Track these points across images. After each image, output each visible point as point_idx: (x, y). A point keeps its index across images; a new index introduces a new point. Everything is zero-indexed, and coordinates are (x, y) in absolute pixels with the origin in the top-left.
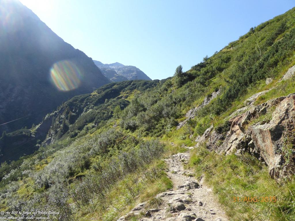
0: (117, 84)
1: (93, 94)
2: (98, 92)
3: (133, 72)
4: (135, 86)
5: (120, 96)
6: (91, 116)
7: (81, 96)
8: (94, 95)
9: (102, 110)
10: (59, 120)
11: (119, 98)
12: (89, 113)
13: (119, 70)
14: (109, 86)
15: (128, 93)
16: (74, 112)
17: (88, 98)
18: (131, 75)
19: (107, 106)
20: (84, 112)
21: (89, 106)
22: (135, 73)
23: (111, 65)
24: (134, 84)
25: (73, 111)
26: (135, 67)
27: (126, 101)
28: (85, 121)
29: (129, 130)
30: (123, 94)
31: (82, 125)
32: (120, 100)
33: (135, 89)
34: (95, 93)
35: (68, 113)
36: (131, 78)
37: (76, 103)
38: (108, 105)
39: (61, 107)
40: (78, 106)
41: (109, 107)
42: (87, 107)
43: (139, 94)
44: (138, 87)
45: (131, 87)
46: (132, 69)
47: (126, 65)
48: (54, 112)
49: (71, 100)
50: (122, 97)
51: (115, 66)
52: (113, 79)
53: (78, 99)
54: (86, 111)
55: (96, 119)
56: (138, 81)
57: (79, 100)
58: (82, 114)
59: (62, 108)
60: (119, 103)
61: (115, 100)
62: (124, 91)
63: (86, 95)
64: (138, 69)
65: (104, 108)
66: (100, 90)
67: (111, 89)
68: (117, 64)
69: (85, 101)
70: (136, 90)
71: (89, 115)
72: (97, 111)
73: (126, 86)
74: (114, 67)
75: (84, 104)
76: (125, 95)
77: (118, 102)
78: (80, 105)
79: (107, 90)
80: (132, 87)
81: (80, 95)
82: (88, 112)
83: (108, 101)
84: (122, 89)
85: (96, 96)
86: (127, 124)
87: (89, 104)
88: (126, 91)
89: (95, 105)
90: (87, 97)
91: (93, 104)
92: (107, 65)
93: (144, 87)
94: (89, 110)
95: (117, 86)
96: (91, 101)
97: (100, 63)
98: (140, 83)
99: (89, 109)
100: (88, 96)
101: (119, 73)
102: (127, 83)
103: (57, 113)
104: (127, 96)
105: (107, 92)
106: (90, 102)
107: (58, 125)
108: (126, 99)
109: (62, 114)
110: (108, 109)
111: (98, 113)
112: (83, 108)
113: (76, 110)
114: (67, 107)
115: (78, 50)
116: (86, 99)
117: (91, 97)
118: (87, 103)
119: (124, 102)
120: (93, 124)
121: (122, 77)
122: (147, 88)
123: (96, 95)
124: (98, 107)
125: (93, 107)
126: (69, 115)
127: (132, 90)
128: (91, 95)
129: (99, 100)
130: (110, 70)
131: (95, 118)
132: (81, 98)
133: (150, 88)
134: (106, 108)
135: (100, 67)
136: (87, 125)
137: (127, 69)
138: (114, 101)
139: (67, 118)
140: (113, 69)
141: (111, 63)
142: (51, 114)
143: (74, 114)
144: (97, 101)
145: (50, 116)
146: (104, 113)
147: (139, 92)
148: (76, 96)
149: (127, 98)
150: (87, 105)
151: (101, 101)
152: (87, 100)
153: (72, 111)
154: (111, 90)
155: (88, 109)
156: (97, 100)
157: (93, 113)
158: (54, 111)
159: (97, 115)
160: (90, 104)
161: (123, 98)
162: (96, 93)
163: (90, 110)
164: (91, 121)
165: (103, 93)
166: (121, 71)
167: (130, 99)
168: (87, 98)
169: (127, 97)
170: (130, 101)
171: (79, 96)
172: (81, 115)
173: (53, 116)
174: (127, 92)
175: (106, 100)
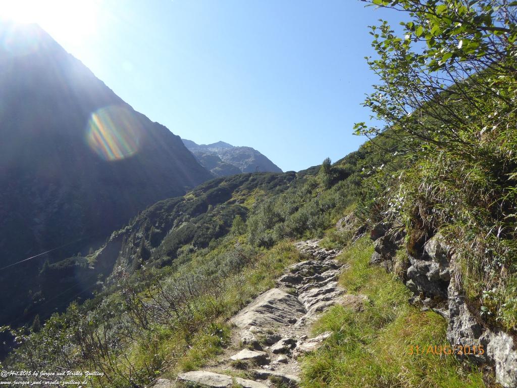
0: (225, 180)
1: (187, 197)
2: (195, 194)
3: (249, 157)
4: (255, 182)
5: (232, 199)
6: (186, 233)
7: (168, 201)
8: (189, 200)
9: (204, 223)
10: (134, 241)
11: (230, 203)
12: (183, 228)
13: (224, 154)
14: (212, 184)
15: (244, 195)
16: (157, 228)
17: (180, 204)
18: (246, 163)
19: (212, 217)
20: (174, 227)
21: (182, 218)
22: (251, 159)
23: (210, 146)
24: (253, 180)
25: (157, 225)
26: (251, 149)
27: (242, 207)
28: (178, 242)
29: (262, 248)
30: (236, 196)
31: (173, 248)
32: (232, 207)
33: (256, 187)
34: (189, 195)
35: (147, 229)
36: (245, 167)
37: (160, 213)
38: (214, 215)
39: (137, 219)
40: (165, 217)
41: (214, 219)
42: (179, 219)
43: (262, 195)
44: (262, 184)
45: (250, 184)
46: (247, 153)
47: (236, 146)
48: (124, 229)
49: (151, 208)
50: (234, 202)
51: (218, 148)
52: (215, 171)
53: (164, 206)
54: (177, 226)
55: (195, 238)
56: (261, 174)
57: (166, 207)
58: (171, 231)
59: (138, 222)
60: (231, 210)
61: (224, 206)
62: (237, 192)
63: (176, 199)
64: (257, 152)
65: (207, 219)
66: (199, 190)
67: (216, 188)
68: (221, 144)
69: (175, 210)
70: (257, 189)
71: (184, 233)
72: (196, 225)
73: (241, 183)
74: (216, 150)
75: (173, 213)
76: (240, 197)
77: (228, 210)
78: (167, 216)
79: (211, 190)
80: (252, 184)
82: (181, 227)
83: (212, 209)
84: (234, 187)
85: (193, 201)
86: (260, 239)
87: (182, 214)
88: (242, 191)
89: (193, 214)
90: (177, 203)
91: (189, 214)
92: (204, 146)
93: (271, 183)
94: (181, 224)
95: (225, 183)
96: (185, 209)
97: (192, 143)
98: (264, 178)
99: (182, 222)
100: (179, 201)
101: (225, 159)
102: (243, 178)
103: (129, 230)
104: (244, 200)
105: (211, 194)
106: (183, 211)
107: (132, 248)
108: (242, 205)
109: (138, 231)
110: (214, 222)
111: (199, 227)
112: (173, 220)
113: (161, 223)
114: (146, 219)
115: (157, 124)
116: (176, 207)
117: (184, 202)
118: (178, 212)
119: (239, 210)
120: (192, 247)
121: (230, 166)
122: (275, 186)
123: (192, 199)
124: (197, 218)
125: (189, 218)
126: (150, 232)
127: (250, 189)
128: (184, 199)
129: (198, 206)
130: (209, 154)
131: (193, 237)
132: (167, 205)
133: (280, 185)
134: (211, 220)
135: (192, 150)
136: (181, 247)
137: (237, 152)
138: (223, 208)
139: (147, 238)
140: (215, 153)
141: (211, 143)
142: (120, 232)
143: (158, 231)
144: (195, 209)
145: (119, 235)
146: (208, 229)
147: (262, 192)
148: (159, 202)
149: (243, 203)
150: (179, 216)
151: (201, 209)
152: (178, 207)
153: (154, 226)
154: (216, 190)
155: (180, 222)
156: (194, 206)
157: (189, 228)
158: (125, 227)
159: (196, 232)
160: (184, 214)
161: (237, 203)
162: (191, 195)
163: (184, 224)
164: (187, 241)
165: (204, 196)
166: (229, 156)
167: (248, 204)
168: (178, 204)
169: (242, 201)
170: (249, 207)
171: (164, 201)
172: (169, 232)
173: (122, 234)
174: (242, 193)
175: (210, 207)
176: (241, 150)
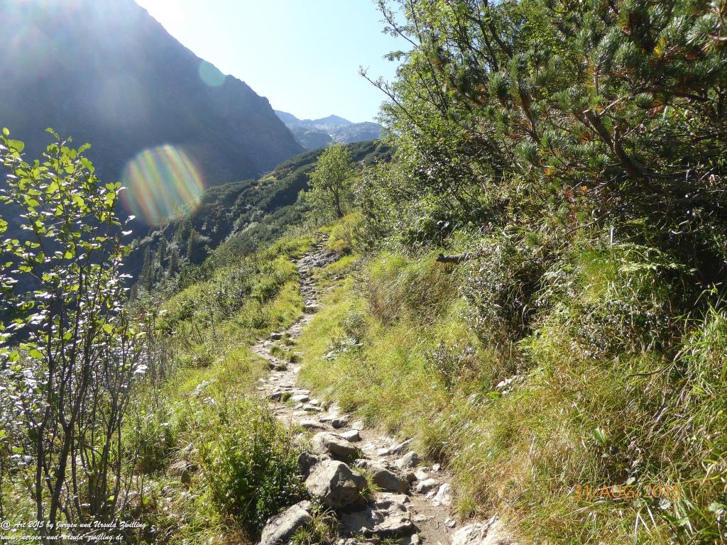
1: (263, 180)
2: (278, 174)
7: (228, 187)
8: (265, 184)
10: (162, 258)
12: (246, 233)
13: (339, 132)
16: (204, 233)
17: (247, 192)
19: (303, 211)
20: (235, 233)
21: (250, 215)
23: (317, 121)
25: (204, 228)
34: (268, 178)
35: (186, 236)
37: (211, 207)
40: (218, 214)
42: (243, 218)
48: (150, 236)
51: (328, 125)
54: (241, 229)
58: (228, 239)
65: (292, 215)
66: (285, 167)
68: (333, 118)
69: (238, 201)
72: (270, 227)
74: (325, 127)
78: (223, 212)
81: (227, 184)
82: (245, 231)
85: (272, 186)
87: (250, 209)
89: (269, 209)
90: (244, 189)
91: (262, 209)
94: (248, 226)
96: (255, 199)
99: (249, 223)
100: (247, 187)
101: (339, 140)
102: (365, 148)
103: (159, 237)
105: (304, 172)
106: (252, 204)
107: (157, 270)
109: (170, 240)
111: (274, 231)
112: (233, 218)
113: (210, 225)
116: (241, 196)
117: (257, 187)
118: (243, 204)
123: (271, 183)
124: (274, 215)
125: (262, 216)
126: (189, 241)
128: (256, 185)
129: (279, 194)
130: (314, 131)
132: (226, 192)
139: (183, 252)
140: (324, 131)
142: (142, 242)
143: (206, 238)
144: (273, 200)
145: (141, 247)
150: (244, 211)
151: (284, 198)
152: (245, 195)
153: (198, 229)
155: (245, 222)
156: (273, 195)
157: (257, 232)
158: (152, 232)
160: (253, 208)
162: (270, 178)
163: (252, 225)
165: (292, 176)
166: (345, 136)
168: (245, 191)
171: (222, 187)
172: (224, 241)
173: (146, 244)
176: (363, 127)
